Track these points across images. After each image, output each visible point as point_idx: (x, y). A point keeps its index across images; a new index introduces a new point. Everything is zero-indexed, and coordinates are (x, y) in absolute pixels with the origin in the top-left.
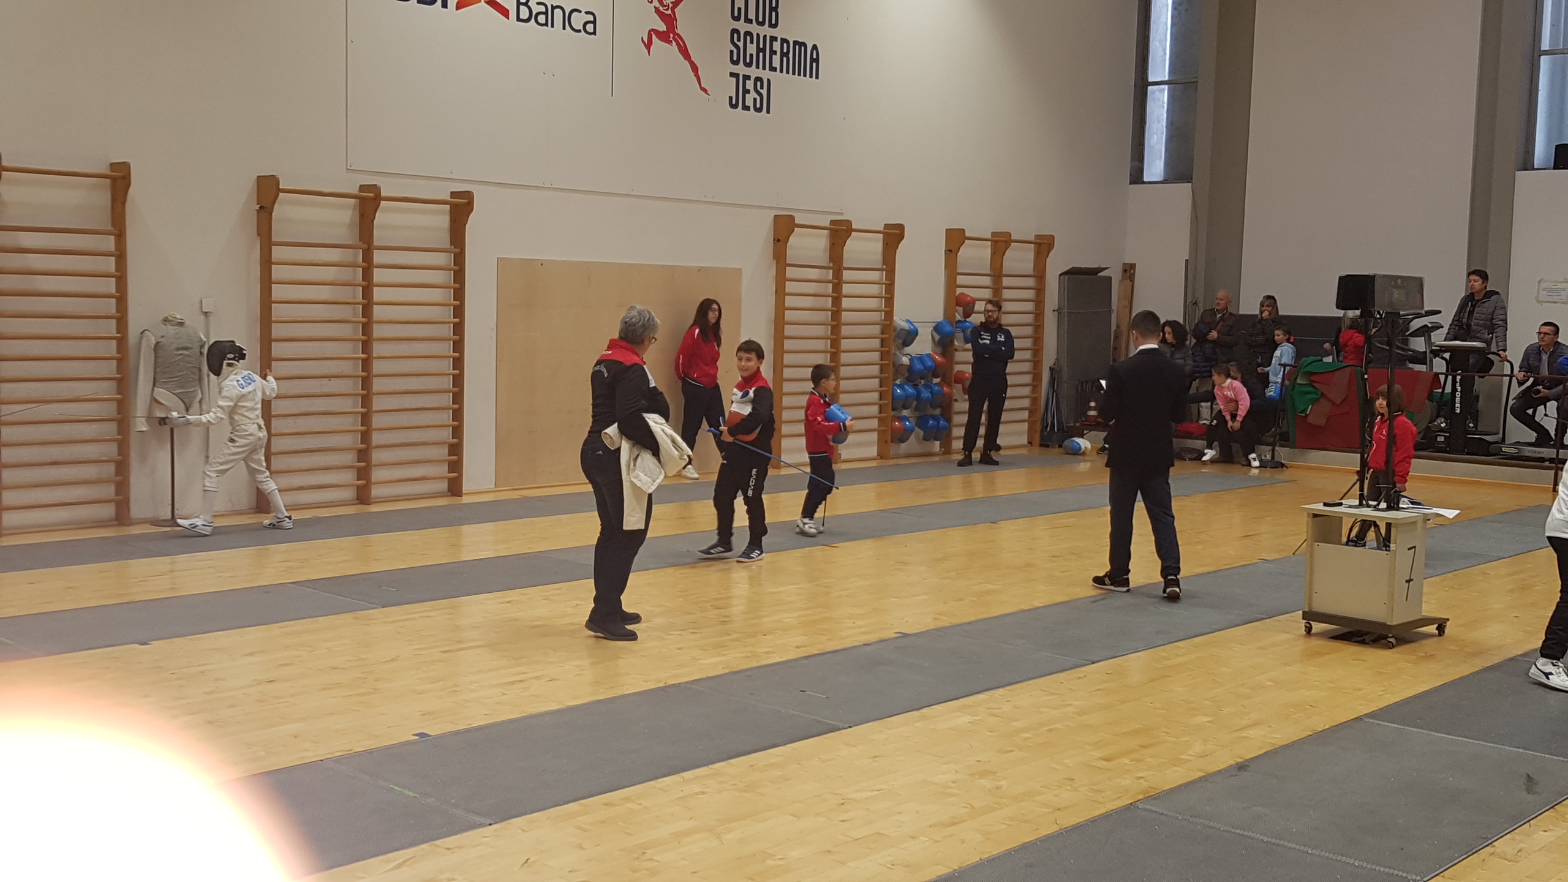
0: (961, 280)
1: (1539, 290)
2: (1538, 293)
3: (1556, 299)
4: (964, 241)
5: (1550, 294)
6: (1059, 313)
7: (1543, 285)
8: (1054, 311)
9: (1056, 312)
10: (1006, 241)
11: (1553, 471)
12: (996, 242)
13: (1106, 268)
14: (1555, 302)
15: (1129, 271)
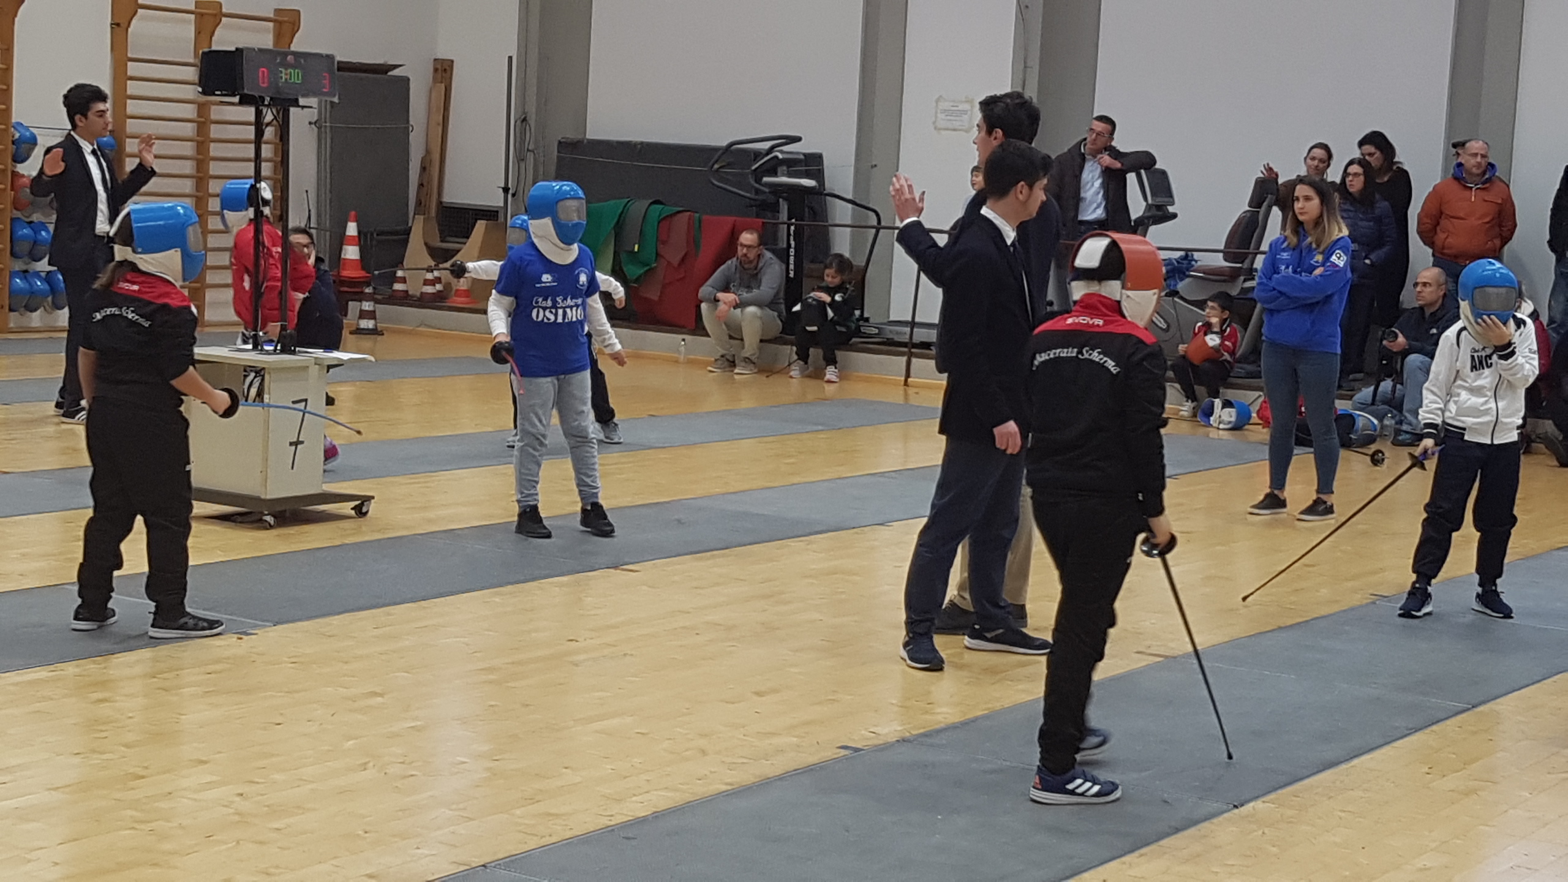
0: (133, 69)
1: (936, 113)
2: (936, 117)
3: (957, 124)
4: (137, 11)
5: (949, 118)
6: (319, 128)
7: (943, 105)
8: (310, 123)
9: (313, 126)
10: (215, 15)
11: (905, 359)
12: (202, 15)
13: (401, 66)
14: (955, 130)
15: (443, 70)
